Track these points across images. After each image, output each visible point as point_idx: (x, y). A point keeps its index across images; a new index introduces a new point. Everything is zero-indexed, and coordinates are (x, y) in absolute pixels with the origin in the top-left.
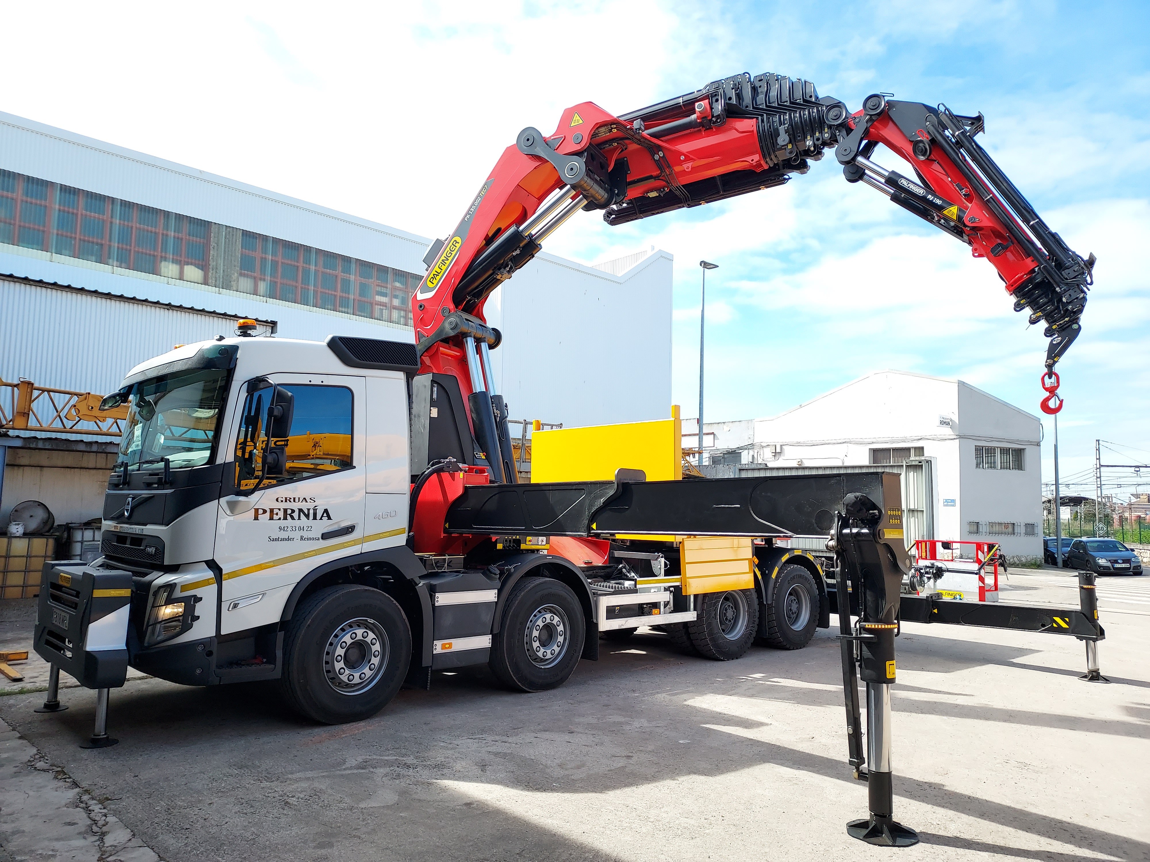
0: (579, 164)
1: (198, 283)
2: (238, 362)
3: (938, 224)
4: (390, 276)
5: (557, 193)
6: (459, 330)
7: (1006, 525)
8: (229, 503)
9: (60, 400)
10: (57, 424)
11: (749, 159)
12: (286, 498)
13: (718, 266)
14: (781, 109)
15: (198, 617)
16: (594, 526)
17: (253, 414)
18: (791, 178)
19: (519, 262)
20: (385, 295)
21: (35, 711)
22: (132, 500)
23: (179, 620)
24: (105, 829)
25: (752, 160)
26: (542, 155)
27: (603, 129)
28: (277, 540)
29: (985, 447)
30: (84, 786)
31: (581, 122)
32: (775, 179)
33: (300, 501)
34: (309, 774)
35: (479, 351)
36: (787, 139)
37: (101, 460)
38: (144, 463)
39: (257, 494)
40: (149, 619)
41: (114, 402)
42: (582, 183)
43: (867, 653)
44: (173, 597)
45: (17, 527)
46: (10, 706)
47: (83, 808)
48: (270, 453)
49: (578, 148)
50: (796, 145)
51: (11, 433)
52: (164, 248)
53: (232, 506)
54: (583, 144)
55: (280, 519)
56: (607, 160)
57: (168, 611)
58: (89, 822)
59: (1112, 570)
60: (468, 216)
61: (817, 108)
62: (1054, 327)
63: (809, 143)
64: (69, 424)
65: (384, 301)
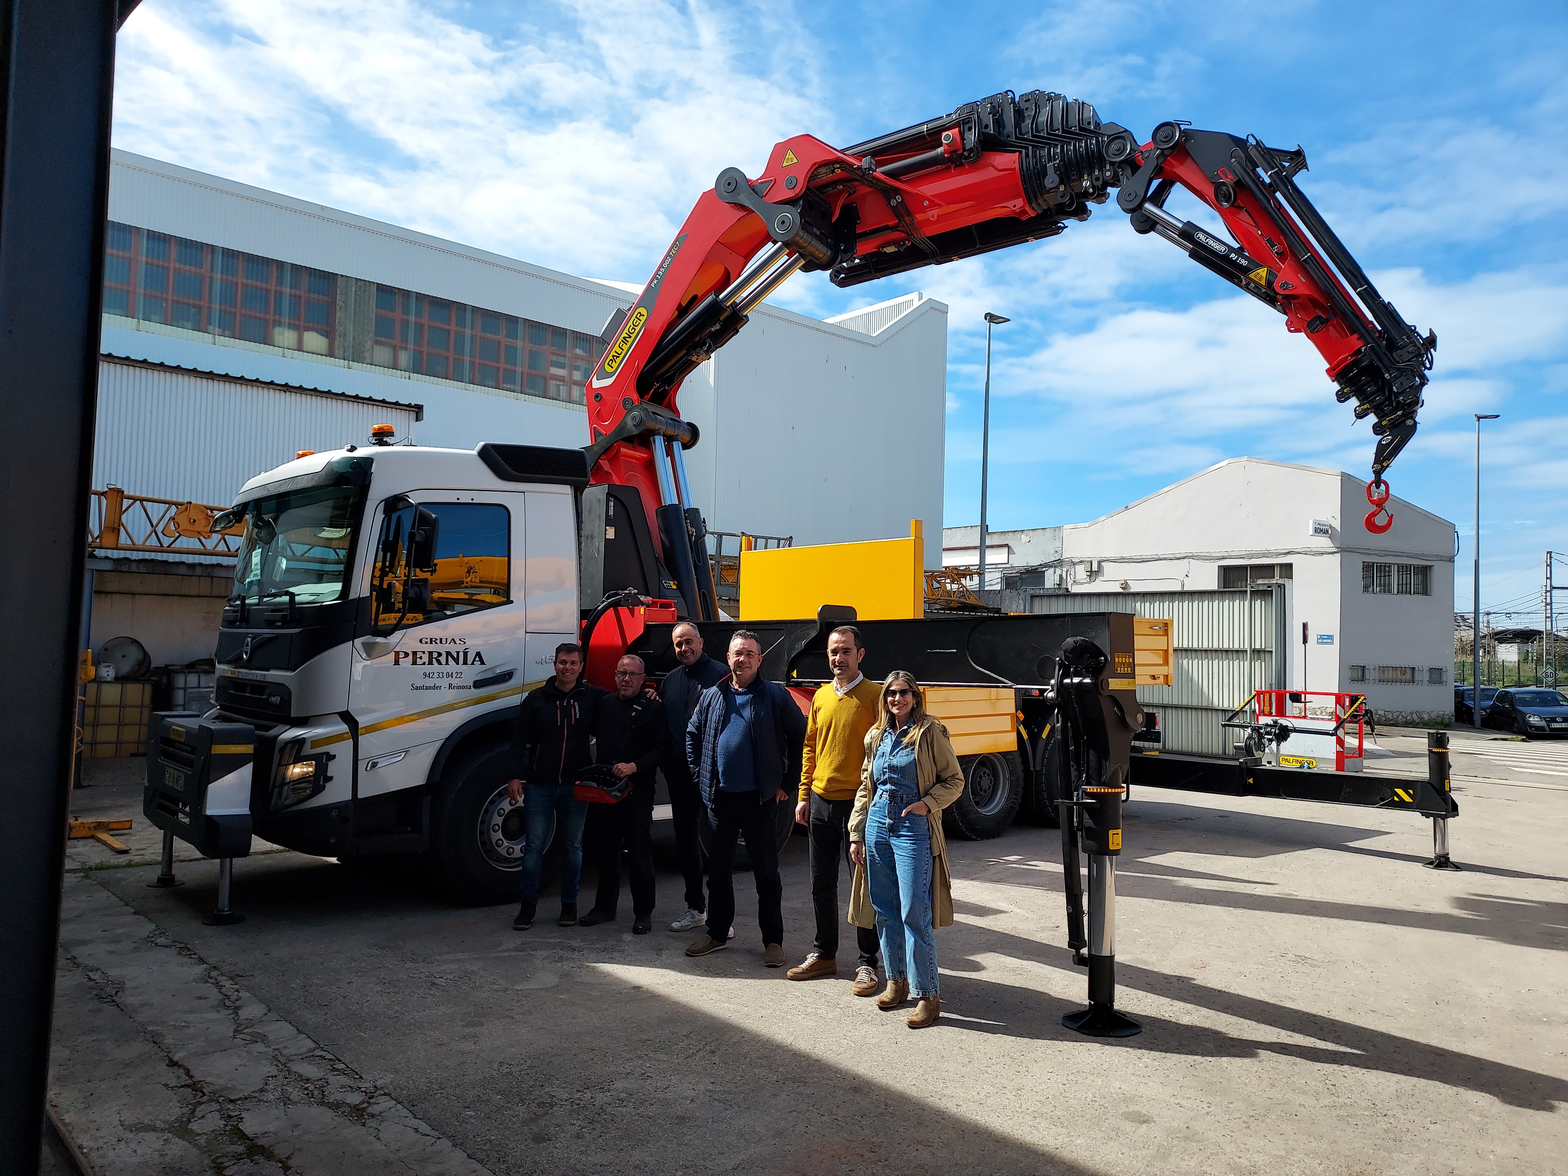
0: (791, 215)
1: (322, 355)
2: (373, 477)
3: (1247, 288)
4: (569, 341)
5: (769, 249)
6: (644, 428)
7: (1403, 670)
8: (364, 644)
9: (157, 511)
10: (153, 542)
11: (1010, 204)
12: (431, 639)
13: (1011, 319)
14: (1051, 139)
15: (331, 778)
16: (795, 674)
17: (391, 539)
18: (1067, 227)
19: (719, 339)
20: (562, 366)
21: (148, 886)
22: (252, 641)
23: (309, 782)
24: (238, 1003)
25: (1015, 206)
26: (747, 203)
27: (823, 170)
28: (421, 688)
29: (1377, 563)
30: (211, 962)
31: (795, 161)
32: (1046, 228)
33: (448, 642)
34: (460, 956)
35: (670, 452)
36: (1057, 179)
37: (204, 587)
38: (265, 597)
39: (398, 635)
40: (275, 777)
41: (227, 522)
42: (797, 239)
43: (1088, 821)
44: (302, 754)
45: (107, 669)
46: (119, 880)
47: (213, 983)
48: (412, 586)
49: (791, 194)
50: (1070, 186)
51: (97, 552)
52: (278, 310)
53: (370, 650)
54: (797, 190)
55: (424, 664)
56: (830, 207)
57: (297, 770)
58: (221, 997)
59: (1548, 732)
60: (655, 282)
61: (1097, 139)
62: (1384, 423)
63: (1086, 183)
64: (166, 542)
65: (562, 374)
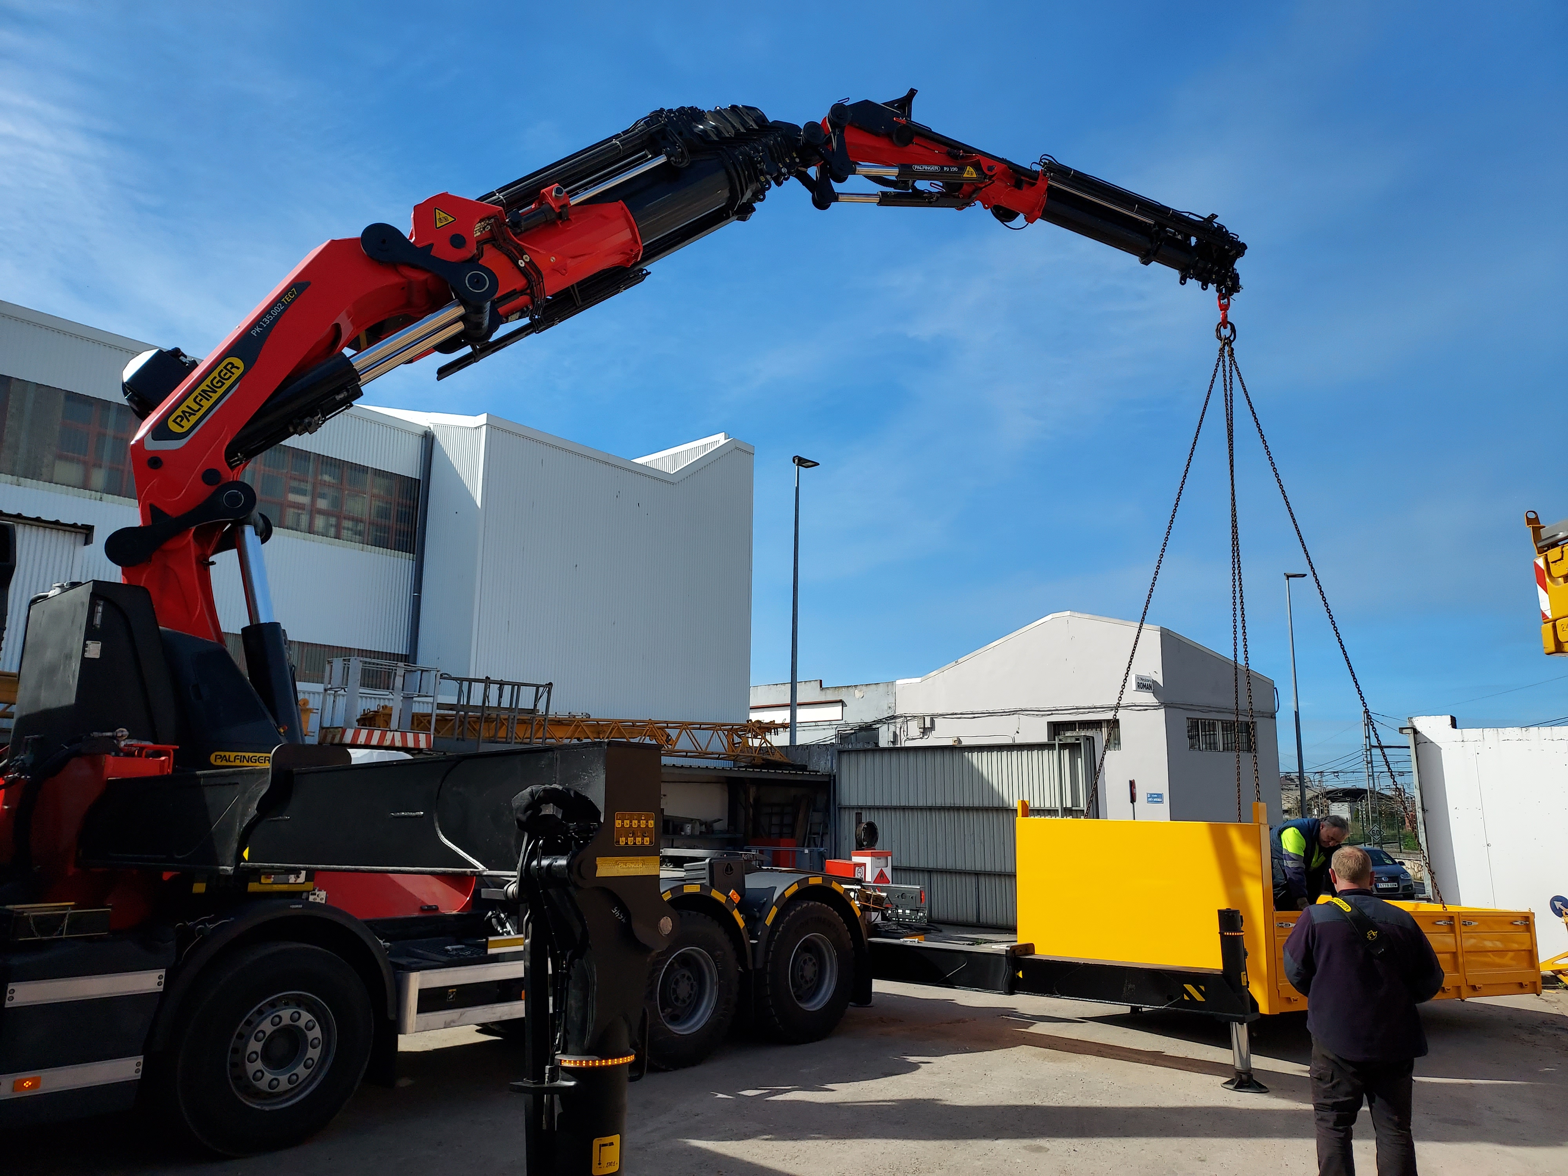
13: (818, 464)
16: (246, 854)
20: (303, 493)
29: (1201, 719)
60: (257, 329)
